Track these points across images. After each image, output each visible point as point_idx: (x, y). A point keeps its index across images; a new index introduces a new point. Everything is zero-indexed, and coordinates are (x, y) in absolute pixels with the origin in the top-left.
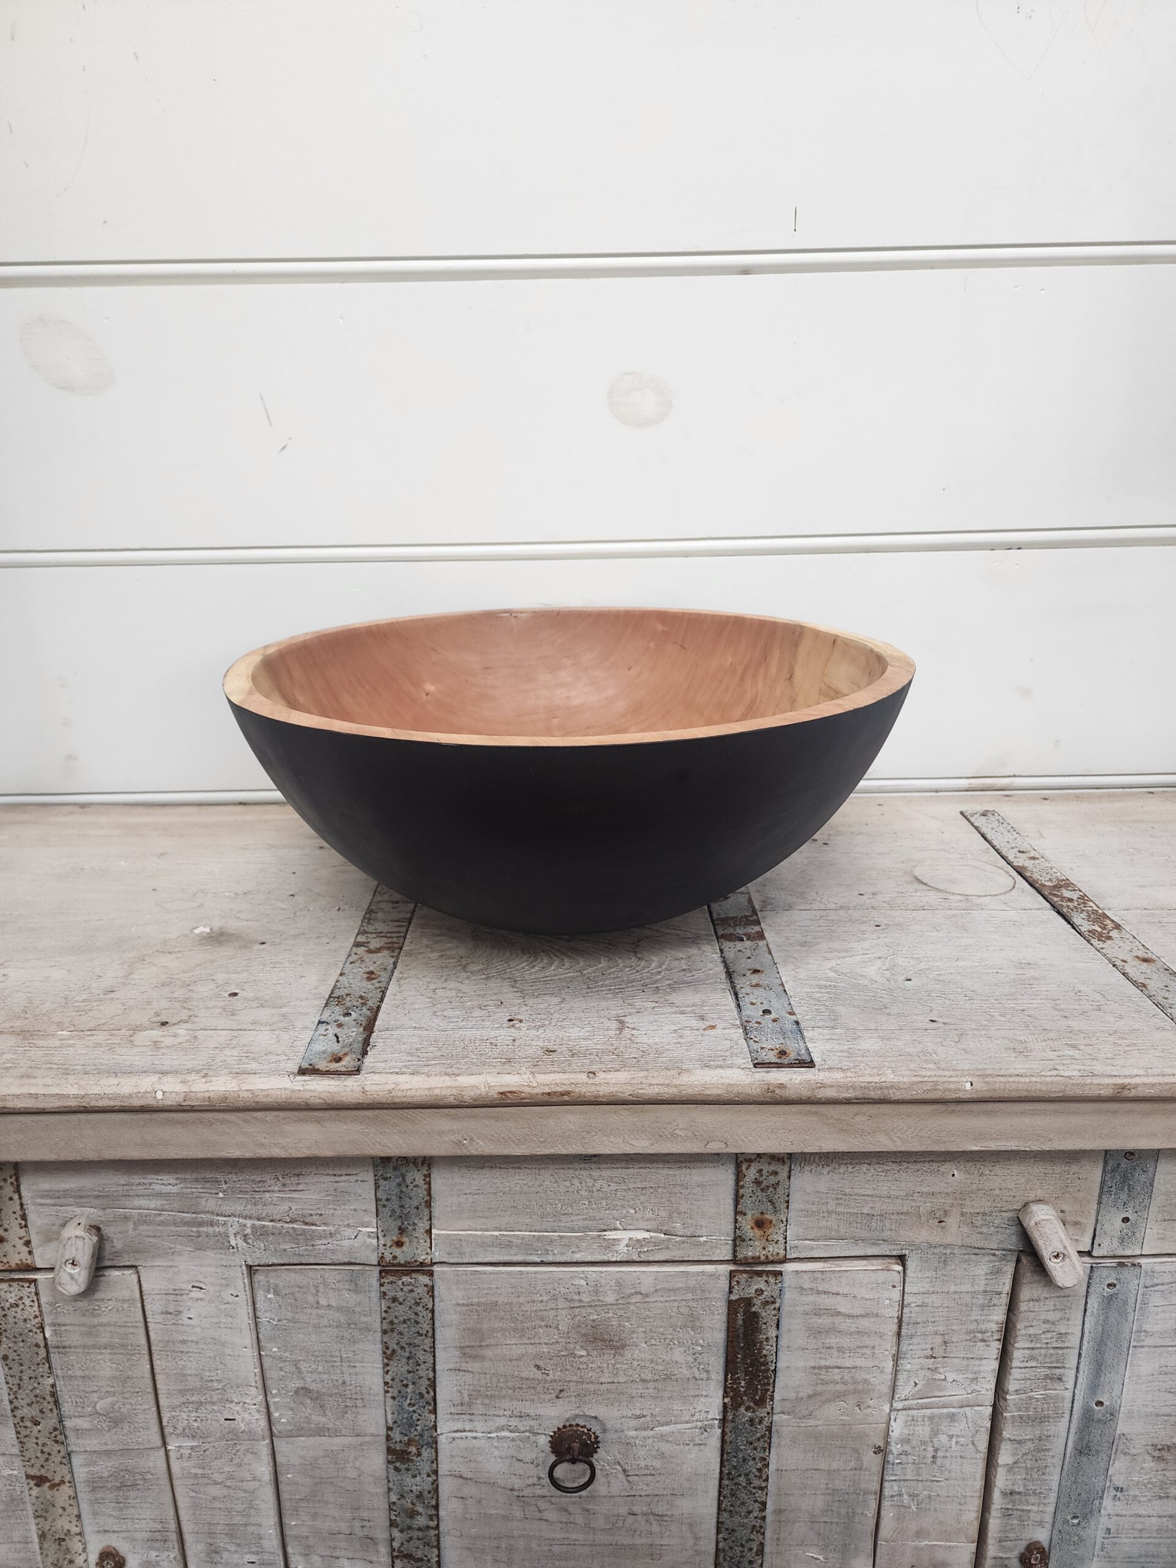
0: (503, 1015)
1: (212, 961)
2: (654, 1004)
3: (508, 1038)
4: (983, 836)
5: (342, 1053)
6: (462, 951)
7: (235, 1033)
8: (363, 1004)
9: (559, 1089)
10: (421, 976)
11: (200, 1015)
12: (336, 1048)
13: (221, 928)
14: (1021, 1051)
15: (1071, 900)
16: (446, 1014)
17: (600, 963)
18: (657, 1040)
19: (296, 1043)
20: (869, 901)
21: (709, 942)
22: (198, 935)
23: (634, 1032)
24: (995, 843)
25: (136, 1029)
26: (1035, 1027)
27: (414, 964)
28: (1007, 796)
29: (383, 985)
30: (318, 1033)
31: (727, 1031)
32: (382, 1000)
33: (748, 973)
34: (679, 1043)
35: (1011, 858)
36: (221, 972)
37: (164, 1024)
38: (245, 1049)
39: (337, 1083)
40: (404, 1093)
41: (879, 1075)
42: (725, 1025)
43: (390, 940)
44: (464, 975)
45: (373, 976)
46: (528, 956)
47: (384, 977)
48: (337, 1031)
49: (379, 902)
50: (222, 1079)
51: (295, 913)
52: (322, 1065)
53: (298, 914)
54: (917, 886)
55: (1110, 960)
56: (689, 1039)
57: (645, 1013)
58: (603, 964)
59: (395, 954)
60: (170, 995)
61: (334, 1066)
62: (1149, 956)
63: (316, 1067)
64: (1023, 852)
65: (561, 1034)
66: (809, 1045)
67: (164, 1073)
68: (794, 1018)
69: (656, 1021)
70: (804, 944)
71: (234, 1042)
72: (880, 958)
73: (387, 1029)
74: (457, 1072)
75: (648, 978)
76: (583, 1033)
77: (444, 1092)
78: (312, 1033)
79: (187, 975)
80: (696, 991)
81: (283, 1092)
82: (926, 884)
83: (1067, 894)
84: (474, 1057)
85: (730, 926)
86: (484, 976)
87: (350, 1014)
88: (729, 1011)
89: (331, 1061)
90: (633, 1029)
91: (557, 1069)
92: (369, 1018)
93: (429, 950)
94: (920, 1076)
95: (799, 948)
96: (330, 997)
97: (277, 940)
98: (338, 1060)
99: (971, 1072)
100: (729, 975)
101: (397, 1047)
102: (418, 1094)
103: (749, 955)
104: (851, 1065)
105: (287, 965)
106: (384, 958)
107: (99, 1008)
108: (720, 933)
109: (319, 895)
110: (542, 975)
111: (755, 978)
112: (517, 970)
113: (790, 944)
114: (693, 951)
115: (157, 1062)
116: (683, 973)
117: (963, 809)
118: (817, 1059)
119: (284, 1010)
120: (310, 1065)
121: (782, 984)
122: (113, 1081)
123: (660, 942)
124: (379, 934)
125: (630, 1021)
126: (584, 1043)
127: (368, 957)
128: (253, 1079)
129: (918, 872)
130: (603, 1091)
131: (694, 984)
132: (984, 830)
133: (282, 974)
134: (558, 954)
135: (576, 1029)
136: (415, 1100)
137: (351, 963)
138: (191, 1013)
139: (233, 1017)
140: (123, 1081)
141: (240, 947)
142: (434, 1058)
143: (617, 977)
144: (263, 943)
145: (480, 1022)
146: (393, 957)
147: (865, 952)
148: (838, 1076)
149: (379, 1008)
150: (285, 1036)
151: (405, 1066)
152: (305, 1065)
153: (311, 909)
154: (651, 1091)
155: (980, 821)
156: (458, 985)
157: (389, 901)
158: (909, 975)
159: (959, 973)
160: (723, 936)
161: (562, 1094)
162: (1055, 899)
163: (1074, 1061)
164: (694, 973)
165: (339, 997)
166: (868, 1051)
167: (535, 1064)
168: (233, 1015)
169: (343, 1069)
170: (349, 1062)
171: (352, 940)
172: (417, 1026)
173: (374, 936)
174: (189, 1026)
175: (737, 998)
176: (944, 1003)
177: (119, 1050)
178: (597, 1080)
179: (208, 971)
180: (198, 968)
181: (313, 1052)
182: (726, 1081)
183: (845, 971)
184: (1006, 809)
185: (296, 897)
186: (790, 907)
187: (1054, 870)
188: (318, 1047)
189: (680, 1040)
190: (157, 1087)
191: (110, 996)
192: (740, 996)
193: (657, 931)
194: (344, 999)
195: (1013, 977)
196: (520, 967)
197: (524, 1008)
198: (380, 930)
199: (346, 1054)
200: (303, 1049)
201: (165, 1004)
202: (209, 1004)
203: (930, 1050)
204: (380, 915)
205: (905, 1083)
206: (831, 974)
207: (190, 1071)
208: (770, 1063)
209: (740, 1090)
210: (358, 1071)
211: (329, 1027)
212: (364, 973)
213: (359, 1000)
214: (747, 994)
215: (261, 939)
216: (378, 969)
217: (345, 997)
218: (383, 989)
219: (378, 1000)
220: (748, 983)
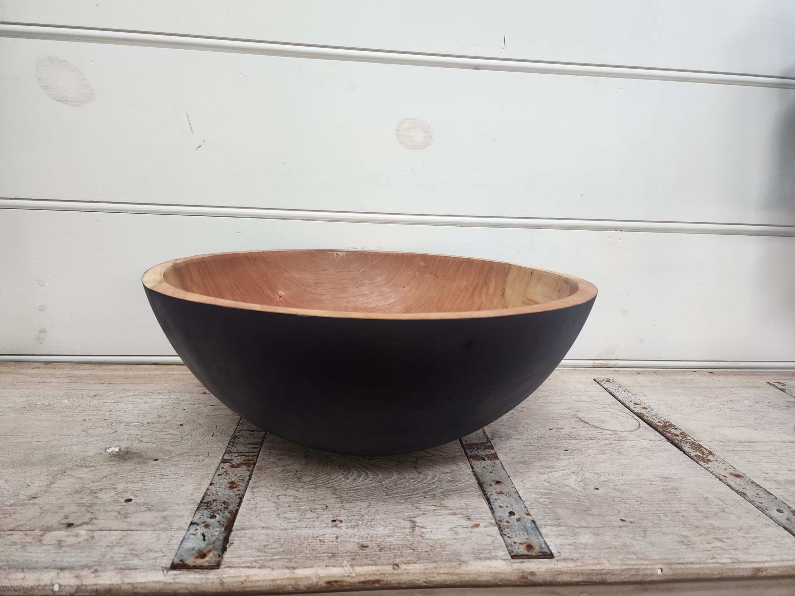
0: (327, 517)
1: (116, 474)
2: (433, 508)
3: (332, 535)
4: (611, 394)
5: (207, 550)
6: (297, 467)
7: (125, 533)
8: (226, 508)
9: (372, 578)
10: (269, 485)
11: (100, 518)
12: (203, 545)
13: (127, 448)
14: (687, 543)
15: (676, 435)
16: (286, 515)
17: (393, 476)
18: (440, 537)
19: (172, 542)
20: (556, 434)
21: (463, 461)
22: (110, 454)
23: (423, 530)
24: (620, 398)
25: (47, 529)
26: (690, 525)
27: (264, 476)
28: (616, 371)
29: (241, 492)
30: (190, 532)
31: (487, 529)
32: (239, 505)
33: (493, 484)
34: (455, 539)
35: (632, 407)
36: (122, 483)
37: (70, 525)
38: (131, 547)
39: (202, 576)
40: (254, 584)
41: (599, 564)
42: (485, 523)
43: (247, 458)
44: (299, 485)
45: (234, 486)
46: (343, 470)
47: (242, 486)
48: (204, 530)
49: (240, 430)
50: (109, 574)
51: (182, 438)
52: (190, 561)
53: (184, 438)
54: (582, 424)
55: (716, 476)
56: (463, 535)
57: (429, 515)
58: (395, 476)
59: (251, 468)
60: (80, 501)
61: (200, 562)
62: (738, 473)
63: (186, 562)
64: (637, 404)
65: (371, 532)
66: (547, 540)
67: (62, 569)
68: (530, 517)
69: (437, 521)
70: (524, 463)
71: (123, 541)
72: (574, 473)
73: (243, 529)
74: (294, 565)
75: (427, 487)
76: (386, 531)
77: (285, 583)
78: (184, 532)
79: (96, 484)
80: (461, 497)
81: (157, 585)
82: (587, 423)
83: (673, 431)
84: (307, 552)
85: (475, 449)
86: (313, 486)
87: (215, 517)
88: (486, 512)
89: (197, 557)
90: (422, 527)
91: (370, 562)
92: (229, 519)
93: (275, 465)
94: (626, 565)
95: (521, 465)
96: (201, 502)
97: (167, 458)
98: (202, 555)
99: (661, 561)
100: (481, 485)
101: (250, 544)
102: (264, 584)
103: (491, 470)
104: (579, 556)
105: (172, 476)
106: (242, 471)
107: (22, 511)
108: (469, 454)
109: (200, 424)
110: (354, 485)
111: (498, 488)
112: (336, 481)
113: (515, 463)
114: (454, 467)
115: (58, 559)
116: (449, 484)
117: (595, 377)
118: (554, 552)
119: (165, 514)
120: (181, 560)
121: (517, 492)
122: (20, 575)
123: (431, 462)
124: (240, 454)
125: (419, 521)
126: (388, 540)
127: (230, 470)
128: (133, 573)
129: (580, 415)
130: (404, 579)
131: (459, 492)
132: (611, 390)
133: (167, 484)
134: (364, 469)
135: (382, 528)
136: (261, 589)
137: (219, 475)
138: (93, 516)
139: (125, 520)
140: (27, 575)
141: (139, 463)
142: (278, 553)
143: (406, 487)
144: (157, 460)
145: (312, 522)
146: (249, 470)
147: (564, 468)
148: (571, 565)
149: (237, 511)
150: (164, 535)
151: (256, 561)
152: (177, 561)
153: (194, 435)
154: (439, 579)
155: (607, 385)
156: (295, 492)
157: (248, 430)
158: (596, 485)
159: (627, 484)
160: (471, 457)
161: (374, 582)
162: (668, 434)
163: (724, 551)
164: (457, 483)
165: (207, 503)
166: (587, 544)
167: (354, 559)
168: (125, 517)
169: (207, 564)
170: (212, 558)
171: (221, 458)
172: (265, 526)
173: (236, 455)
174: (89, 527)
175: (489, 503)
176: (625, 507)
177: (29, 548)
178: (399, 571)
179: (113, 482)
180: (105, 479)
181: (185, 549)
182: (493, 570)
183: (554, 482)
184: (618, 378)
185: (184, 426)
186: (509, 437)
187: (659, 416)
188: (188, 545)
189: (456, 536)
190: (55, 581)
191: (32, 501)
192: (492, 501)
193: (428, 452)
194: (211, 504)
195: (662, 487)
196: (338, 478)
197: (343, 511)
198: (240, 450)
199: (210, 551)
200: (176, 547)
201: (74, 508)
202: (109, 508)
203: (628, 544)
204: (241, 440)
205: (617, 570)
206: (546, 484)
207: (83, 567)
208: (523, 555)
209: (503, 576)
210: (217, 566)
211: (198, 527)
212: (228, 483)
213: (223, 505)
214: (496, 500)
215: (156, 456)
216: (238, 480)
217: (212, 502)
218: (241, 496)
219: (237, 504)
220: (494, 491)
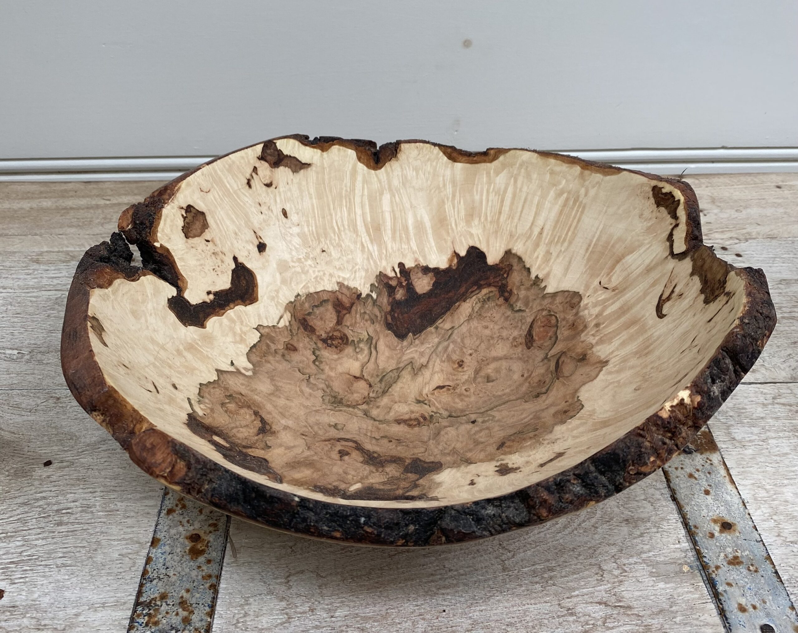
212: (187, 538)
213: (180, 610)
214: (729, 584)
215: (46, 452)
216: (206, 528)
217: (159, 603)
218: (214, 580)
219: (208, 609)
220: (722, 555)
